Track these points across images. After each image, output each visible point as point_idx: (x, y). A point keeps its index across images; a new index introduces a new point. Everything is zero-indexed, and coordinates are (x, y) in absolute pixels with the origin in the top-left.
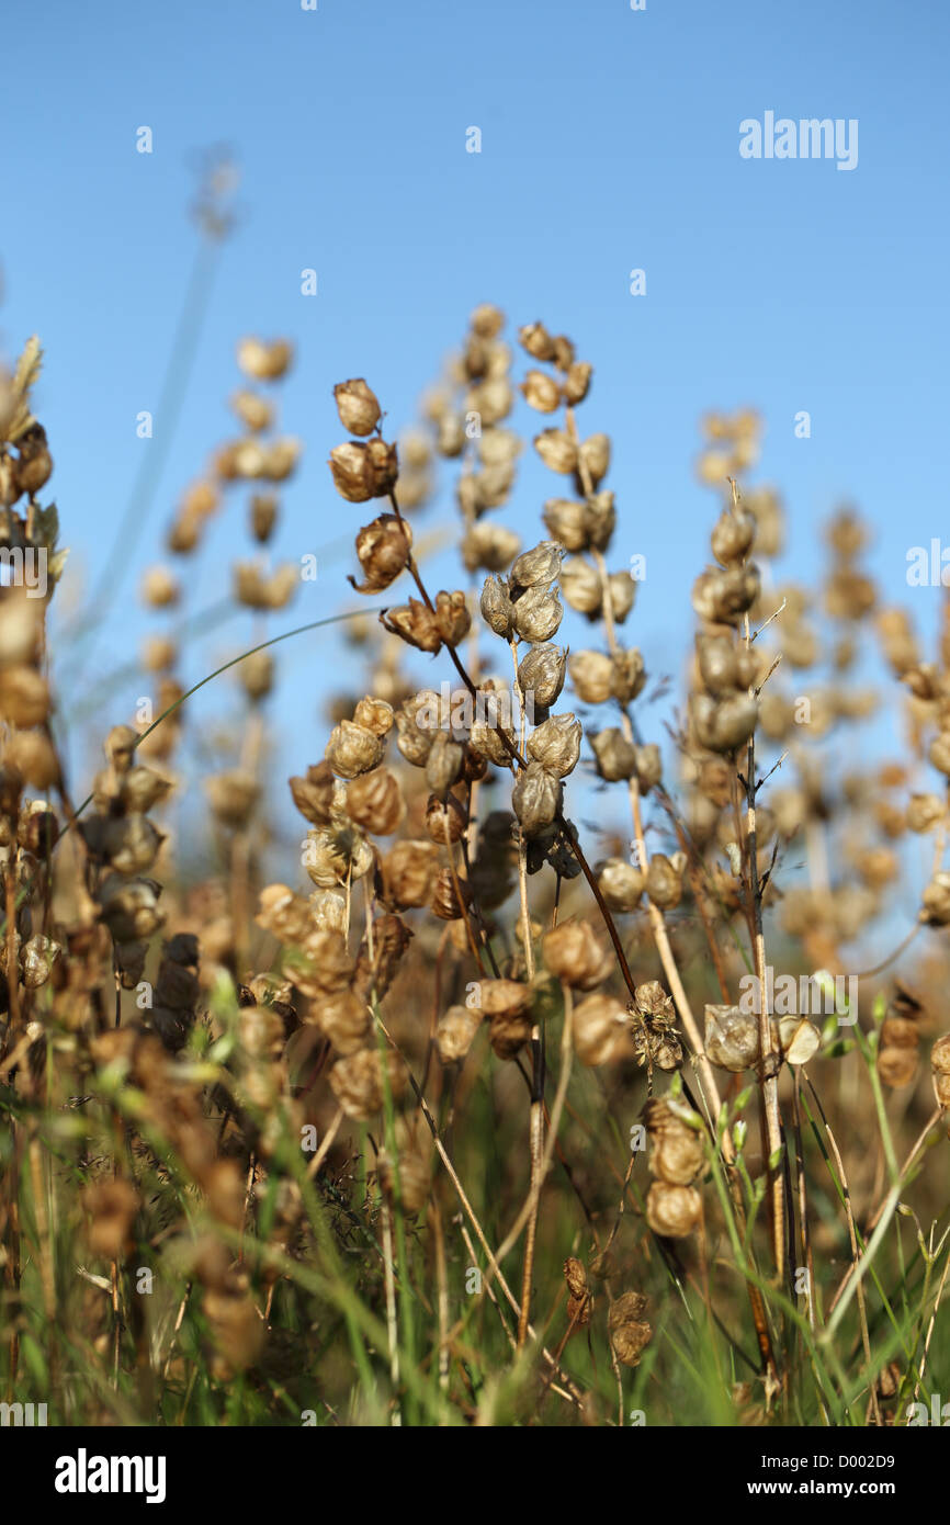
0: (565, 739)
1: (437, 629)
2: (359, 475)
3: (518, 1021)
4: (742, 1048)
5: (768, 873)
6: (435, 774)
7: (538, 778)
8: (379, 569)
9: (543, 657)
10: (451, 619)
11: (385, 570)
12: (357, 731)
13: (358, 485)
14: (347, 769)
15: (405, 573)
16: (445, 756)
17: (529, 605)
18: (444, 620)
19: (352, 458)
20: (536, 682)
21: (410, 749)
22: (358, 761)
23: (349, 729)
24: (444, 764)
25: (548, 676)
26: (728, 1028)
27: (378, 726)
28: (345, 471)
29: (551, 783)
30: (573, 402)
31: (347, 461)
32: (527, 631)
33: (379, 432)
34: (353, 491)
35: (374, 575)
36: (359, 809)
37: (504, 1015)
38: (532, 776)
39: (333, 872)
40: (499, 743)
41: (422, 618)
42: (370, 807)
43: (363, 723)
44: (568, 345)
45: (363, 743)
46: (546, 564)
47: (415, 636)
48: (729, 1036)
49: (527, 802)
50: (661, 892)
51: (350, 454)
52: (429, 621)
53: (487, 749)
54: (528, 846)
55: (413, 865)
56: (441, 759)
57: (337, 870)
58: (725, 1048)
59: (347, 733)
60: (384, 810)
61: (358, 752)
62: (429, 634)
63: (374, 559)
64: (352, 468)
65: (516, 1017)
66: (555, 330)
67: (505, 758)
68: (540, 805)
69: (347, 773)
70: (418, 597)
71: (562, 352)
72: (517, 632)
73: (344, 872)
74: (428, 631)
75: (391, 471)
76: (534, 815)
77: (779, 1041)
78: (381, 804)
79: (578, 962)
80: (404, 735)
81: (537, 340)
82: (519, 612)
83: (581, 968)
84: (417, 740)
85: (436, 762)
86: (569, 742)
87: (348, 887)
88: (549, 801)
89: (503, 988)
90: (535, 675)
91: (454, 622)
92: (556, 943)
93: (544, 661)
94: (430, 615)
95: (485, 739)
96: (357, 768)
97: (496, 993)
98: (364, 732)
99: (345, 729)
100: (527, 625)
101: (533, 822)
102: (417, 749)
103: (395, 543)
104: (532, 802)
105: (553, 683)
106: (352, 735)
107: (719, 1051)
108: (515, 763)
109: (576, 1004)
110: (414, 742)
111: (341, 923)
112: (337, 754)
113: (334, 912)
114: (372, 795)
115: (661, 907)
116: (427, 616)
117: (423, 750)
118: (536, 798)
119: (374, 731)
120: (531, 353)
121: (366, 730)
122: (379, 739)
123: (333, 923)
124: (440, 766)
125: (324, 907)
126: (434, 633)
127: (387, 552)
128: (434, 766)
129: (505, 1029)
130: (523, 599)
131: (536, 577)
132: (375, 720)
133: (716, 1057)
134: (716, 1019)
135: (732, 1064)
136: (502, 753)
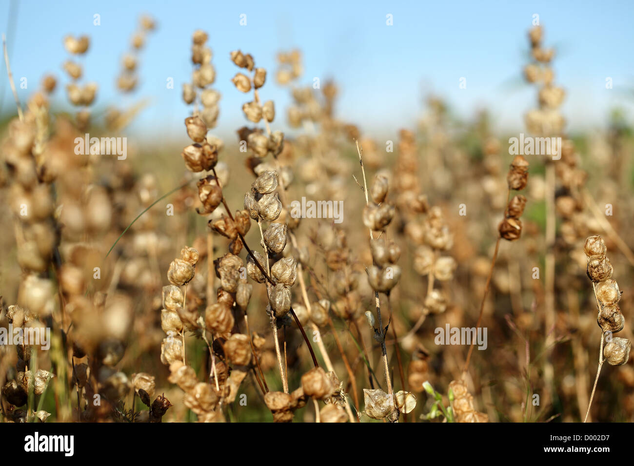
0: (291, 270)
1: (236, 229)
2: (198, 161)
3: (288, 412)
4: (382, 409)
5: (388, 326)
6: (242, 299)
7: (282, 291)
8: (210, 205)
9: (277, 231)
10: (244, 225)
11: (213, 205)
12: (183, 264)
13: (197, 165)
14: (180, 281)
15: (222, 204)
16: (247, 291)
17: (266, 203)
18: (240, 225)
19: (194, 153)
20: (274, 242)
21: (227, 286)
22: (184, 278)
23: (179, 263)
24: (246, 294)
25: (280, 240)
26: (376, 401)
27: (192, 260)
28: (191, 159)
29: (288, 292)
30: (257, 87)
31: (192, 154)
32: (266, 216)
33: (206, 139)
34: (195, 168)
35: (208, 207)
36: (213, 323)
37: (281, 411)
38: (279, 290)
39: (176, 329)
40: (260, 273)
41: (229, 225)
42: (218, 322)
43: (185, 259)
44: (251, 57)
45: (186, 269)
46: (271, 183)
47: (227, 233)
48: (376, 404)
49: (278, 303)
50: (318, 319)
51: (193, 151)
52: (233, 225)
53: (255, 277)
54: (277, 321)
55: (240, 347)
56: (245, 292)
57: (178, 329)
58: (375, 409)
59: (178, 265)
60: (225, 323)
61: (184, 273)
62: (233, 232)
63: (208, 201)
64: (195, 158)
65: (287, 411)
66: (245, 52)
67: (263, 279)
68: (285, 304)
69: (179, 283)
70: (227, 214)
71: (249, 62)
72: (261, 217)
73: (181, 330)
74: (232, 230)
75: (215, 160)
76: (282, 309)
77: (397, 403)
78: (223, 320)
79: (321, 389)
80: (224, 279)
81: (240, 58)
82: (261, 207)
83: (322, 392)
84: (231, 282)
85: (243, 293)
86: (293, 270)
87: (183, 336)
88: (288, 301)
89: (279, 397)
90: (273, 239)
91: (245, 226)
92: (309, 380)
93: (278, 232)
94: (233, 222)
95: (254, 272)
96: (184, 281)
97: (276, 400)
98: (187, 264)
99: (177, 263)
100: (266, 214)
101: (281, 312)
102: (231, 286)
103: (217, 192)
104: (281, 303)
105: (283, 242)
106: (181, 266)
107: (372, 411)
108: (267, 280)
109: (320, 409)
110: (229, 282)
111: (181, 353)
112: (174, 275)
113: (178, 348)
114: (219, 317)
115: (319, 326)
116: (232, 223)
117: (233, 286)
118: (282, 300)
119: (190, 262)
120: (236, 64)
121: (187, 262)
122: (193, 266)
123: (178, 353)
124: (244, 295)
125: (173, 346)
126: (235, 231)
127: (214, 196)
128: (241, 295)
129: (283, 416)
130: (261, 200)
131: (267, 189)
132: (191, 258)
133: (371, 414)
134: (370, 396)
135: (378, 416)
136: (261, 277)
